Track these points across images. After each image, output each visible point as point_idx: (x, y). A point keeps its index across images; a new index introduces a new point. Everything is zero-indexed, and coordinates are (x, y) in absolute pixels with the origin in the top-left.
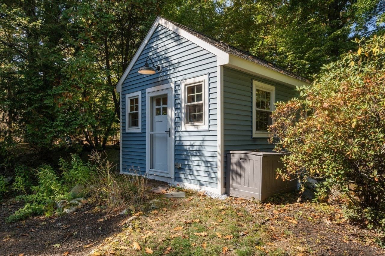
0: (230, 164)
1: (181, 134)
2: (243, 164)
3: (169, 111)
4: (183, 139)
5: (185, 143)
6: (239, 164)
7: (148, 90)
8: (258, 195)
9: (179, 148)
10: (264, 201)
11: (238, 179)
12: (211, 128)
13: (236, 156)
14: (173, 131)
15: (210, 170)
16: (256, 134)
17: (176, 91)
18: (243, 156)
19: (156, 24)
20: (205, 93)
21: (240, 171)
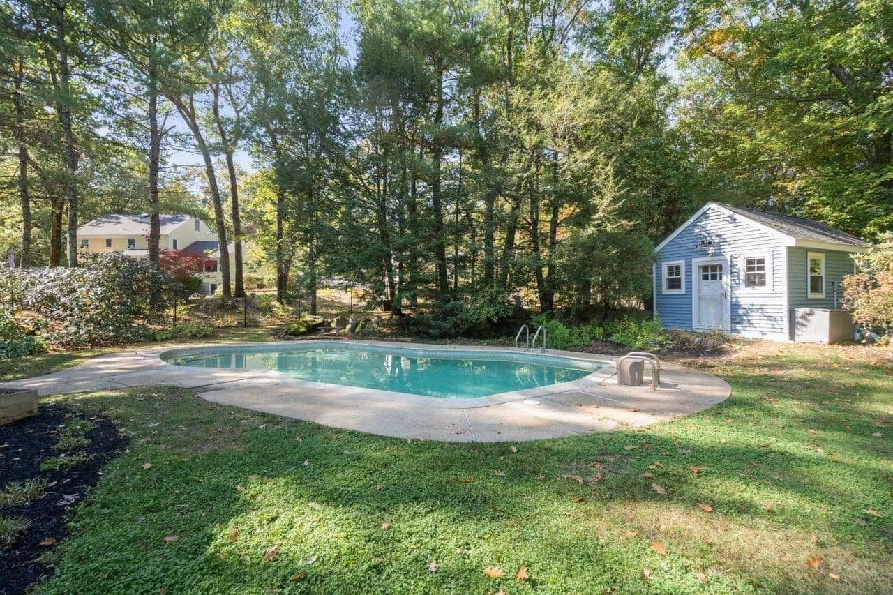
0: (795, 317)
1: (737, 296)
2: (809, 318)
3: (724, 277)
4: (739, 299)
5: (742, 303)
6: (803, 317)
7: (694, 260)
8: (826, 340)
9: (735, 306)
10: (831, 343)
11: (804, 328)
12: (776, 291)
13: (800, 312)
14: (729, 294)
15: (774, 322)
16: (811, 295)
17: (732, 262)
18: (808, 312)
19: (706, 208)
20: (768, 265)
21: (804, 322)
